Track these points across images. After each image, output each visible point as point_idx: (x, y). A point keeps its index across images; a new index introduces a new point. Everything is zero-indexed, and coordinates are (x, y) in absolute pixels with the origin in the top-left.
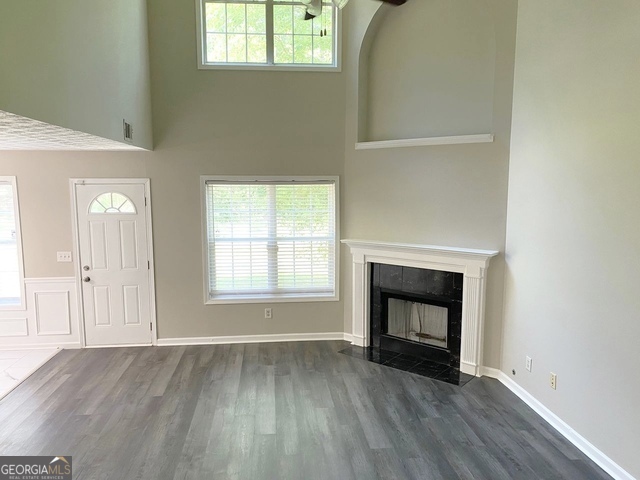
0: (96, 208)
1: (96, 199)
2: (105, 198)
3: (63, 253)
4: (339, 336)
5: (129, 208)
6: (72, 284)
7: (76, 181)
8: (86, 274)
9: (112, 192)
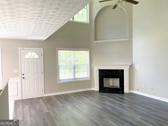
0: (27, 56)
1: (27, 54)
2: (30, 54)
3: (16, 70)
4: (91, 89)
5: (37, 56)
6: (19, 80)
7: (21, 48)
8: (23, 76)
9: (32, 52)
